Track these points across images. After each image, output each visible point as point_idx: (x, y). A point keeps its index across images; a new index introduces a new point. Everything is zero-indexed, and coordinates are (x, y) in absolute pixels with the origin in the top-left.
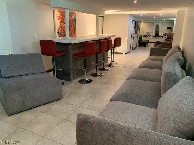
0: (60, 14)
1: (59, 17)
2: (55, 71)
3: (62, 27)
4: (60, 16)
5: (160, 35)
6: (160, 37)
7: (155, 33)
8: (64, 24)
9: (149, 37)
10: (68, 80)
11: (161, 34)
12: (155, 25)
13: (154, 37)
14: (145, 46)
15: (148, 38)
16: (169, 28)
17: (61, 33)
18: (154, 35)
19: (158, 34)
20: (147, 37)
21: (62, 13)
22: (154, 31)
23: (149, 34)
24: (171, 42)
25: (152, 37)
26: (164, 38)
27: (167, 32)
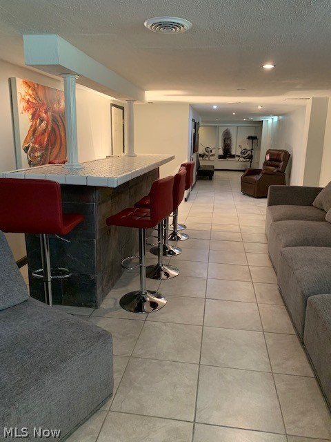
0: (30, 92)
1: (28, 101)
2: (49, 283)
3: (37, 134)
4: (31, 100)
5: (233, 153)
6: (233, 156)
7: (223, 150)
8: (40, 124)
9: (212, 158)
10: (85, 306)
11: (235, 150)
12: (222, 130)
13: (220, 157)
14: (211, 179)
15: (209, 160)
16: (252, 138)
17: (34, 150)
18: (221, 152)
19: (230, 152)
20: (207, 159)
21: (34, 90)
22: (221, 145)
23: (211, 151)
24: (280, 169)
25: (217, 157)
26: (242, 159)
27: (248, 148)
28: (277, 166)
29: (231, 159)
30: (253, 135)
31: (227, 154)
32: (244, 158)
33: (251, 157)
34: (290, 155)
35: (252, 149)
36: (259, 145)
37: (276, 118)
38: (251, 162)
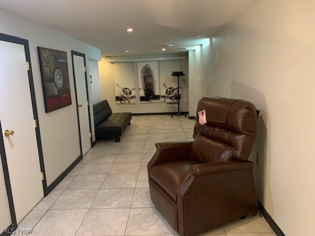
6: (158, 97)
7: (145, 90)
9: (132, 101)
11: (159, 90)
12: (140, 67)
13: (142, 99)
15: (129, 103)
16: (177, 74)
18: (142, 93)
19: (153, 92)
20: (127, 102)
22: (141, 85)
23: (130, 93)
24: (238, 154)
25: (139, 99)
26: (168, 100)
27: (174, 86)
28: (231, 144)
29: (156, 101)
30: (178, 70)
31: (149, 95)
32: (171, 98)
33: (178, 97)
34: (258, 112)
35: (179, 88)
36: (186, 82)
37: (206, 42)
38: (179, 104)
